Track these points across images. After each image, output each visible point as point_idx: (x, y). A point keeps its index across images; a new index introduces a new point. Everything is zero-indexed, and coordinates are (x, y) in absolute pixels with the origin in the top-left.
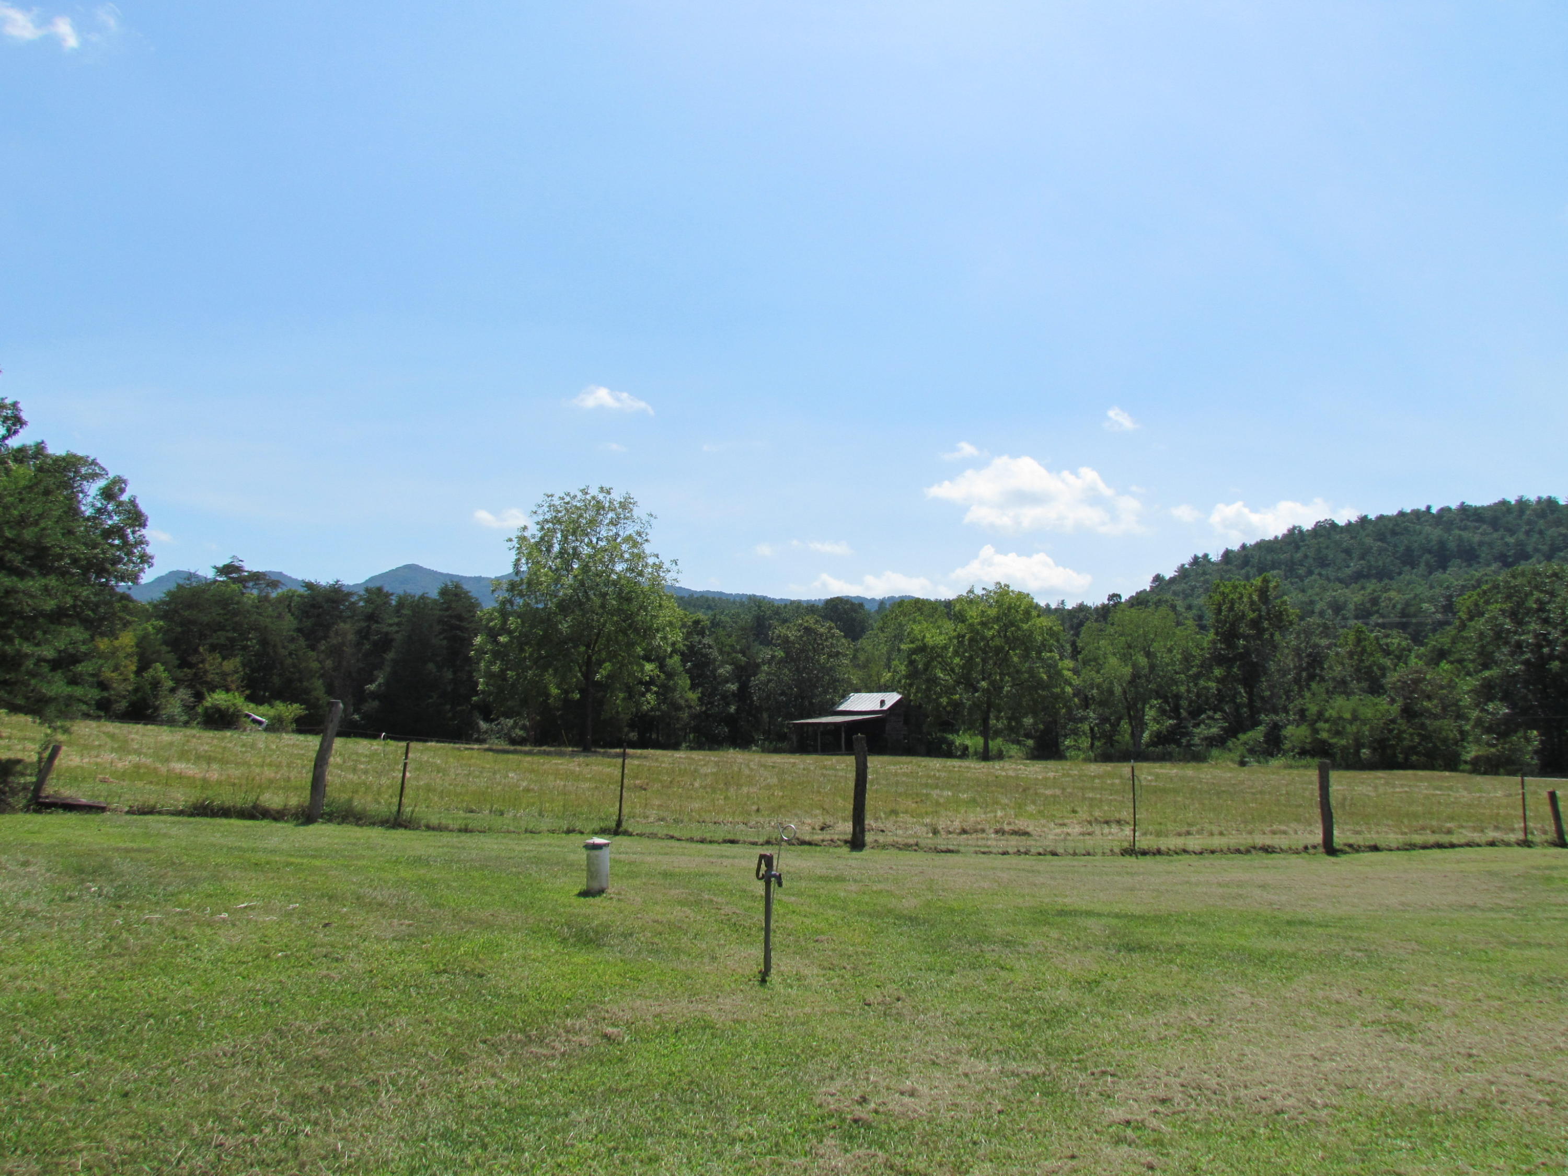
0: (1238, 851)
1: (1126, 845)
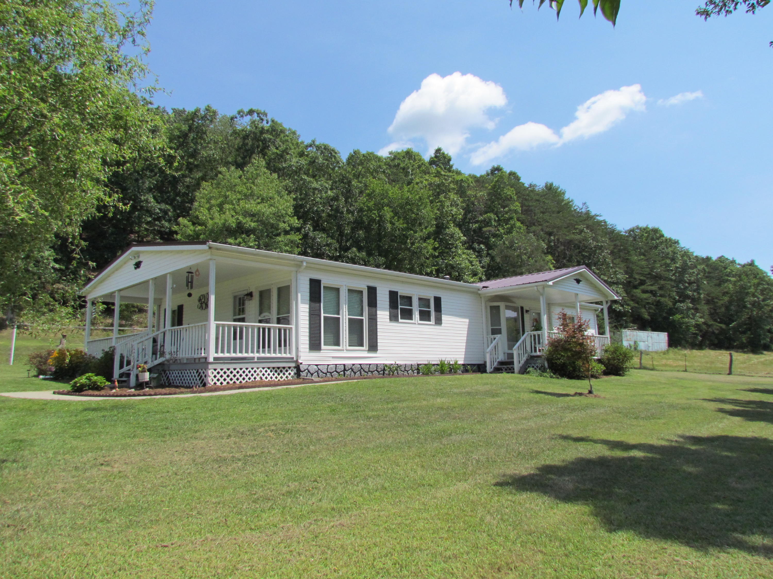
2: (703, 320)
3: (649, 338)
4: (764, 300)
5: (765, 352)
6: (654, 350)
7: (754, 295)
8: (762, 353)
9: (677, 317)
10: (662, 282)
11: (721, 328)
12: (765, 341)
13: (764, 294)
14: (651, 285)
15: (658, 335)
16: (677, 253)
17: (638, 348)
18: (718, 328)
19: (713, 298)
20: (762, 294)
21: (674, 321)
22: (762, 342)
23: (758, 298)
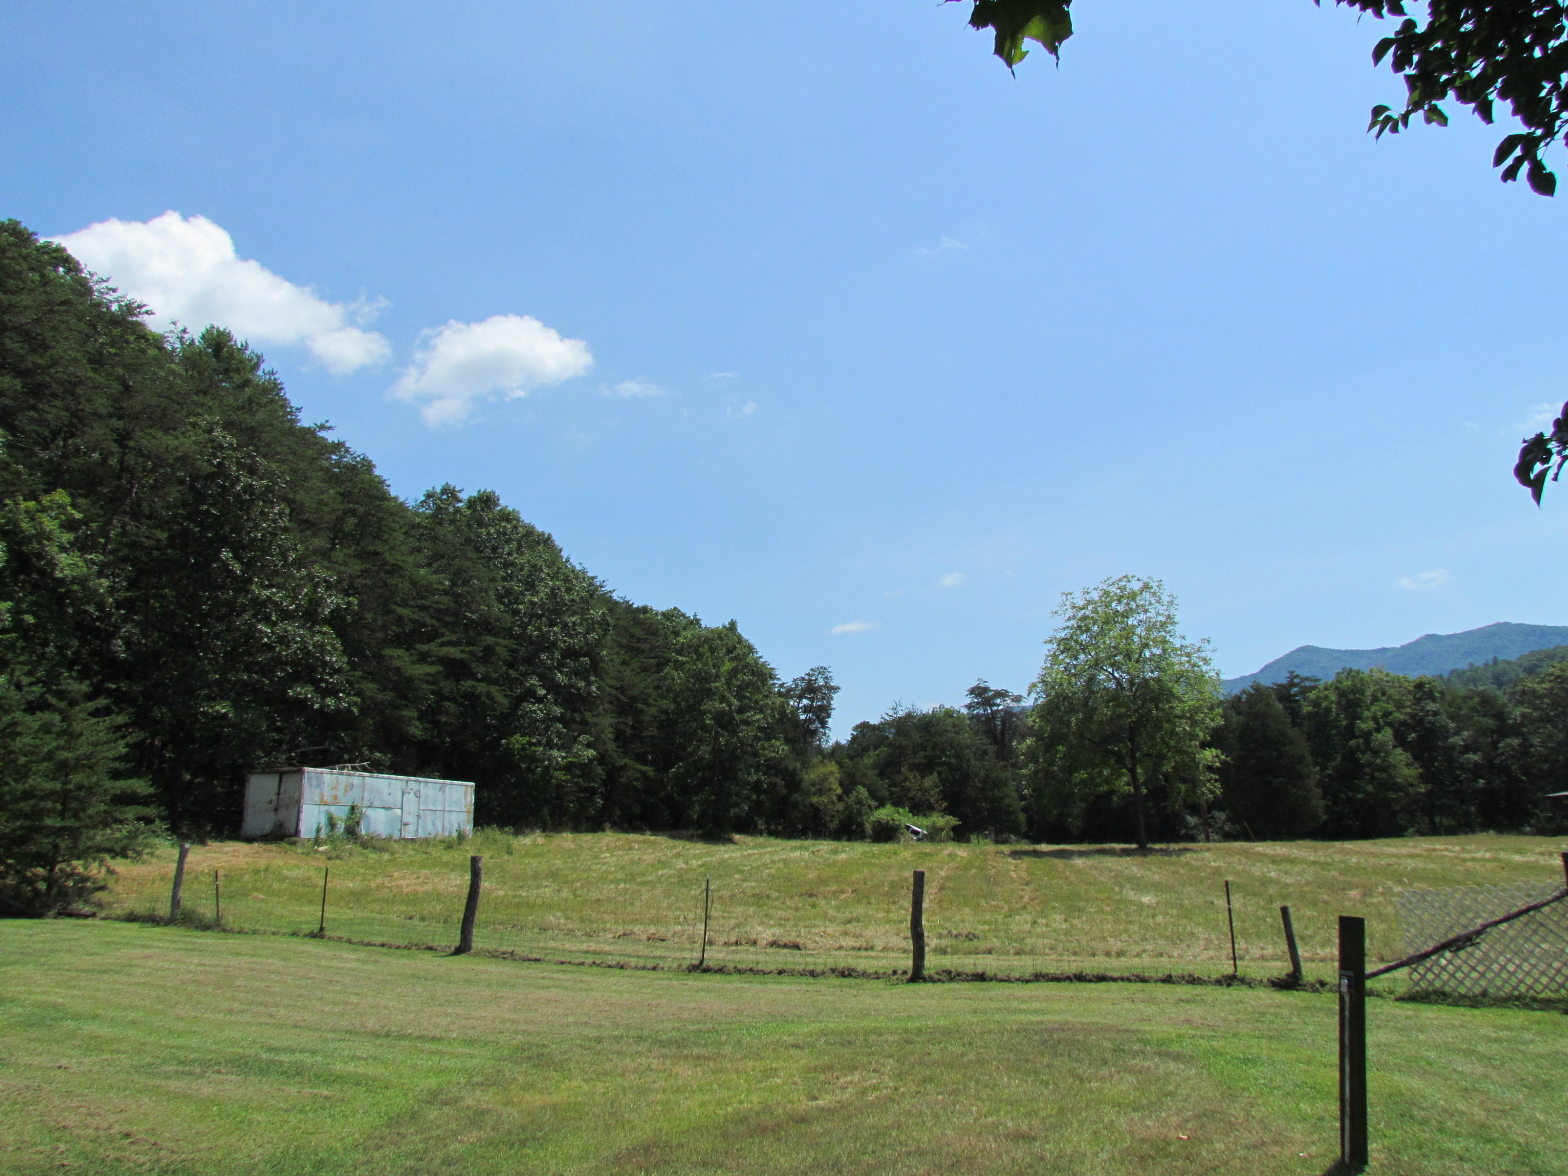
0: (813, 974)
1: (696, 962)
2: (591, 753)
3: (411, 797)
4: (741, 711)
5: (737, 837)
6: (421, 834)
7: (723, 699)
8: (731, 841)
9: (518, 740)
10: (489, 640)
11: (644, 774)
12: (737, 810)
13: (744, 697)
14: (451, 643)
15: (442, 789)
16: (541, 570)
17: (363, 830)
18: (638, 775)
19: (634, 699)
20: (740, 697)
21: (509, 751)
22: (733, 812)
23: (730, 705)
